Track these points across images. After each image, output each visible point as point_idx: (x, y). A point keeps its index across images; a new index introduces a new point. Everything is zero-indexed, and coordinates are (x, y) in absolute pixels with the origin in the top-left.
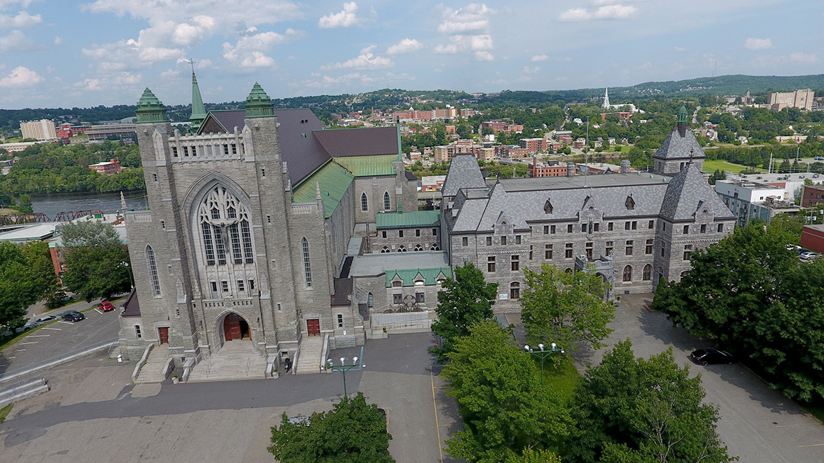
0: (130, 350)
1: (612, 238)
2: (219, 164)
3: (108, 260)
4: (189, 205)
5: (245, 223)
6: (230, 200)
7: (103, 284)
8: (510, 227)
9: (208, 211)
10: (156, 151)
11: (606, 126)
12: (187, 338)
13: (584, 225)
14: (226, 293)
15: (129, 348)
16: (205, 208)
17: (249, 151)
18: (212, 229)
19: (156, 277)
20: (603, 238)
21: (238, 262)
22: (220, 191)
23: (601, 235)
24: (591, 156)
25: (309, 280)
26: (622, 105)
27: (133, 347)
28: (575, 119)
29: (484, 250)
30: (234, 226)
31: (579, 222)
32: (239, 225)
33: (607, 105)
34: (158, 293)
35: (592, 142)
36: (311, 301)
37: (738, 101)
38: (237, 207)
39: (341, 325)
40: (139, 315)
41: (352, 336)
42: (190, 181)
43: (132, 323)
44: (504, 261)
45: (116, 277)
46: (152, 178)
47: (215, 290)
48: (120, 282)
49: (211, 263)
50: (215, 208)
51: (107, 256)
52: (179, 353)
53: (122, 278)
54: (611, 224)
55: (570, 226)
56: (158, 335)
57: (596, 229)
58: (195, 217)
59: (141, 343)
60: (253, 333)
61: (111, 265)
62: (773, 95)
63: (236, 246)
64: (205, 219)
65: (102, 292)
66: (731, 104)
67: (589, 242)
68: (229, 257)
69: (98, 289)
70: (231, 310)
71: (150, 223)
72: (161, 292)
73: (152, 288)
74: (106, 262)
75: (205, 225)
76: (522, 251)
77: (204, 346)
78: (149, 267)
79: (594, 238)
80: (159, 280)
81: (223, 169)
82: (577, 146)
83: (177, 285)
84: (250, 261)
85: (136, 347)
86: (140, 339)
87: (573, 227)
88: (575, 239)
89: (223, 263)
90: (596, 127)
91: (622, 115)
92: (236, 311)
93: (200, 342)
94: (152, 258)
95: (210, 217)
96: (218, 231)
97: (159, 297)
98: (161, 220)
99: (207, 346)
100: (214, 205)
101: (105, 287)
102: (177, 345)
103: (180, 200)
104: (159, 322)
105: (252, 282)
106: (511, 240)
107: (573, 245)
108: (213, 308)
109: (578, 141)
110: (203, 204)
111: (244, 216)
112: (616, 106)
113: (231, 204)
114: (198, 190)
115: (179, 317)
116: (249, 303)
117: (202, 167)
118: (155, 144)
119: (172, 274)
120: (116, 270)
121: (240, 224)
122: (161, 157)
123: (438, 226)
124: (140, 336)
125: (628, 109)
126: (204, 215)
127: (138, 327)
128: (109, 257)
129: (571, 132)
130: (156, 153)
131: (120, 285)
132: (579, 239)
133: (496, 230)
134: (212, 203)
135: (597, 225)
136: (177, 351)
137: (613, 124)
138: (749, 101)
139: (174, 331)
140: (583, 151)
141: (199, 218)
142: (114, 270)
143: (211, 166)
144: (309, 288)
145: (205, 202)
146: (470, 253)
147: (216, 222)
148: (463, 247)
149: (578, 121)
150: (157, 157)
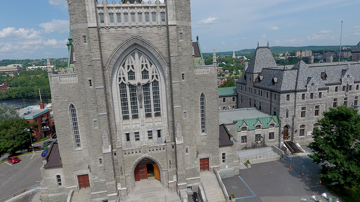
0: (51, 197)
1: (358, 94)
2: (141, 29)
3: (15, 128)
4: (112, 66)
5: (156, 83)
6: (144, 64)
7: (11, 144)
8: (316, 86)
9: (126, 72)
10: (87, 13)
11: (236, 65)
12: (111, 183)
13: (344, 87)
14: (138, 142)
15: (50, 195)
16: (123, 71)
17: (172, 16)
18: (128, 89)
19: (77, 132)
20: (354, 94)
21: (148, 115)
22: (137, 55)
23: (353, 93)
24: (233, 77)
25: (203, 127)
26: (240, 57)
27: (54, 194)
28: (223, 63)
29: (300, 102)
30: (147, 86)
31: (342, 85)
32: (151, 86)
33: (234, 57)
34: (79, 145)
35: (232, 71)
36: (205, 144)
37: (284, 55)
38: (150, 70)
39: (224, 161)
40: (61, 166)
41: (232, 169)
42: (115, 45)
43: (53, 173)
44: (311, 109)
45: (21, 139)
46: (82, 39)
47: (128, 139)
48: (24, 142)
49: (126, 118)
50: (131, 71)
51: (13, 125)
52: (100, 197)
53: (25, 139)
54: (358, 86)
55: (336, 88)
56: (77, 182)
57: (350, 89)
58: (115, 78)
59: (61, 190)
60: (163, 174)
61: (17, 131)
62: (297, 52)
63: (147, 102)
64: (122, 80)
65: (10, 150)
66: (281, 56)
67: (346, 97)
68: (142, 112)
69: (7, 148)
70: (147, 155)
71: (74, 84)
72: (82, 145)
73: (74, 142)
74: (13, 129)
75: (122, 85)
76: (322, 102)
77: (123, 189)
78: (71, 123)
79: (349, 95)
80: (80, 134)
81: (144, 34)
82: (226, 73)
83: (103, 137)
84: (158, 115)
85: (56, 194)
86: (60, 187)
87: (338, 88)
88: (339, 96)
89: (135, 117)
90: (232, 65)
91: (241, 60)
92: (151, 156)
93: (119, 185)
94: (74, 115)
95: (127, 78)
96: (133, 90)
97: (79, 149)
98: (89, 79)
99: (126, 188)
100: (131, 68)
101: (12, 146)
102: (99, 190)
103: (105, 61)
104: (79, 171)
105: (159, 131)
106: (316, 96)
107: (338, 99)
108: (131, 155)
109: (226, 71)
110: (121, 67)
111: (155, 77)
112: (238, 57)
113: (145, 67)
114: (120, 53)
115: (101, 165)
116: (162, 149)
117: (126, 32)
118: (87, 7)
119: (96, 128)
120: (21, 134)
121: (151, 83)
122: (92, 19)
123: (236, 96)
124: (60, 184)
125: (243, 58)
126: (122, 76)
127: (58, 176)
128: (15, 126)
129: (222, 68)
130: (88, 15)
131: (23, 144)
132: (341, 96)
133: (308, 89)
134: (129, 66)
135: (351, 86)
136: (98, 196)
137: (239, 64)
138: (287, 55)
139: (96, 178)
140: (229, 75)
141: (118, 79)
142: (19, 134)
143: (134, 31)
144: (204, 134)
145: (123, 66)
146: (291, 105)
147: (132, 82)
148: (286, 101)
149: (224, 63)
150: (88, 19)
